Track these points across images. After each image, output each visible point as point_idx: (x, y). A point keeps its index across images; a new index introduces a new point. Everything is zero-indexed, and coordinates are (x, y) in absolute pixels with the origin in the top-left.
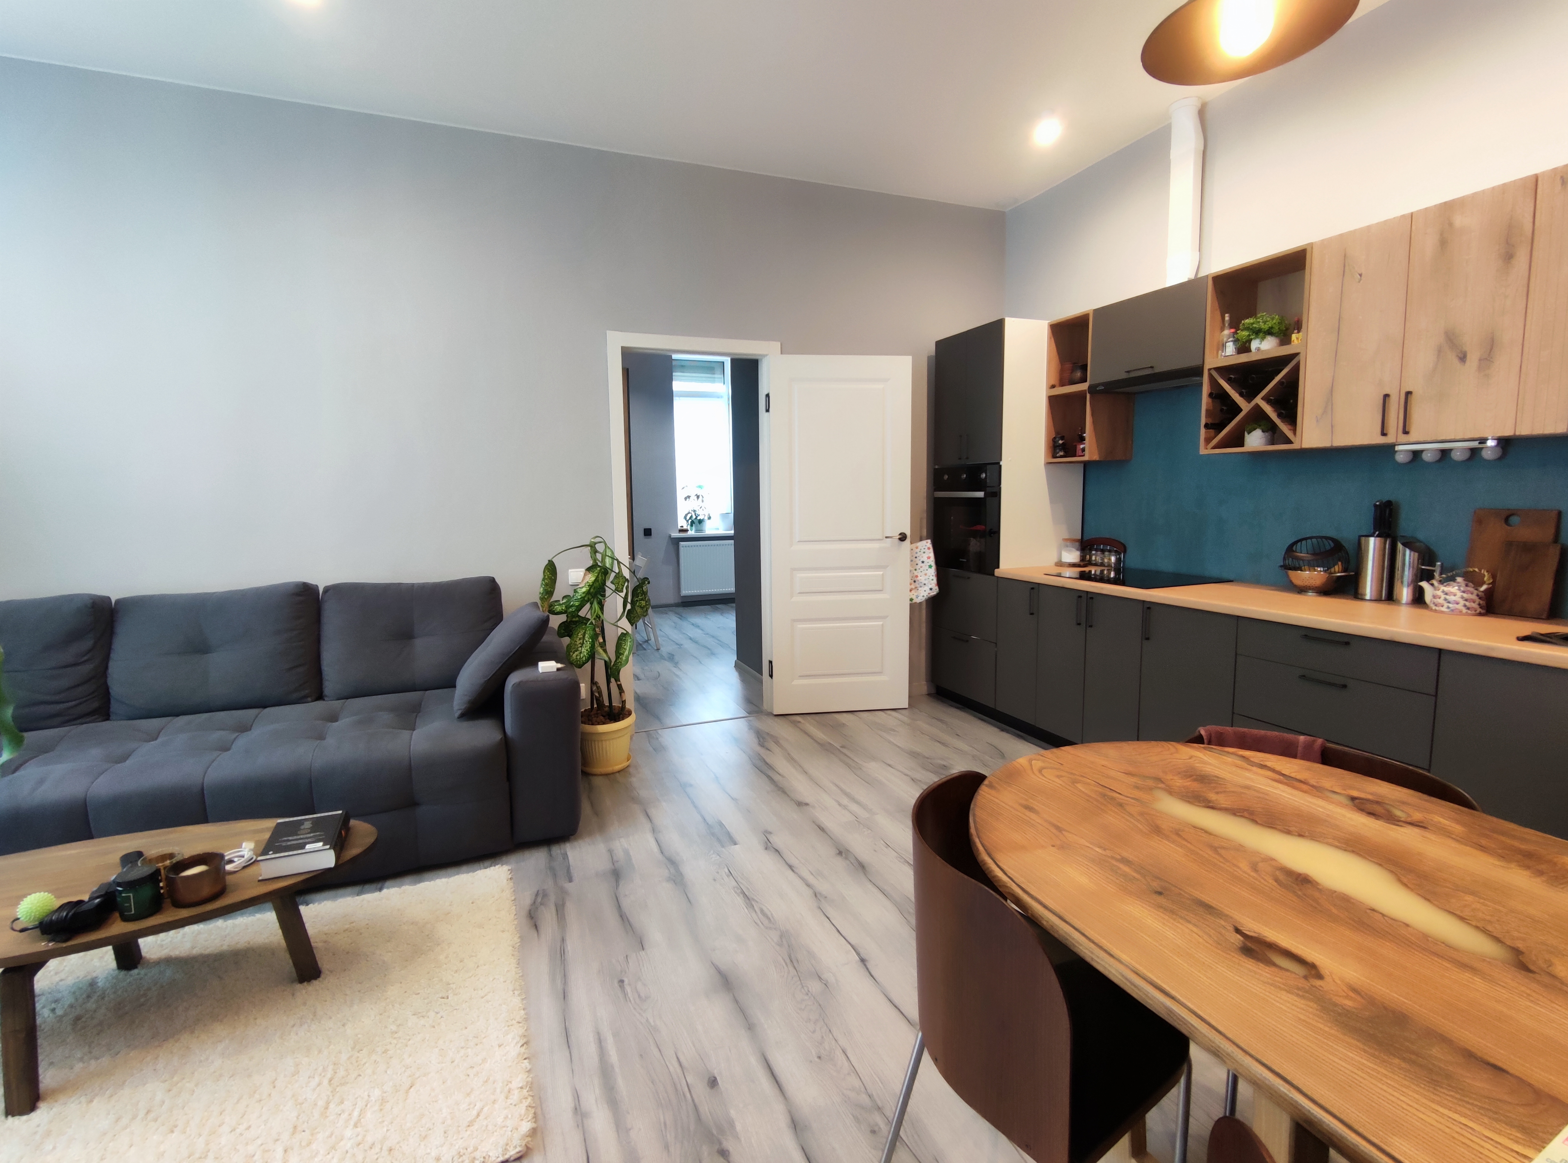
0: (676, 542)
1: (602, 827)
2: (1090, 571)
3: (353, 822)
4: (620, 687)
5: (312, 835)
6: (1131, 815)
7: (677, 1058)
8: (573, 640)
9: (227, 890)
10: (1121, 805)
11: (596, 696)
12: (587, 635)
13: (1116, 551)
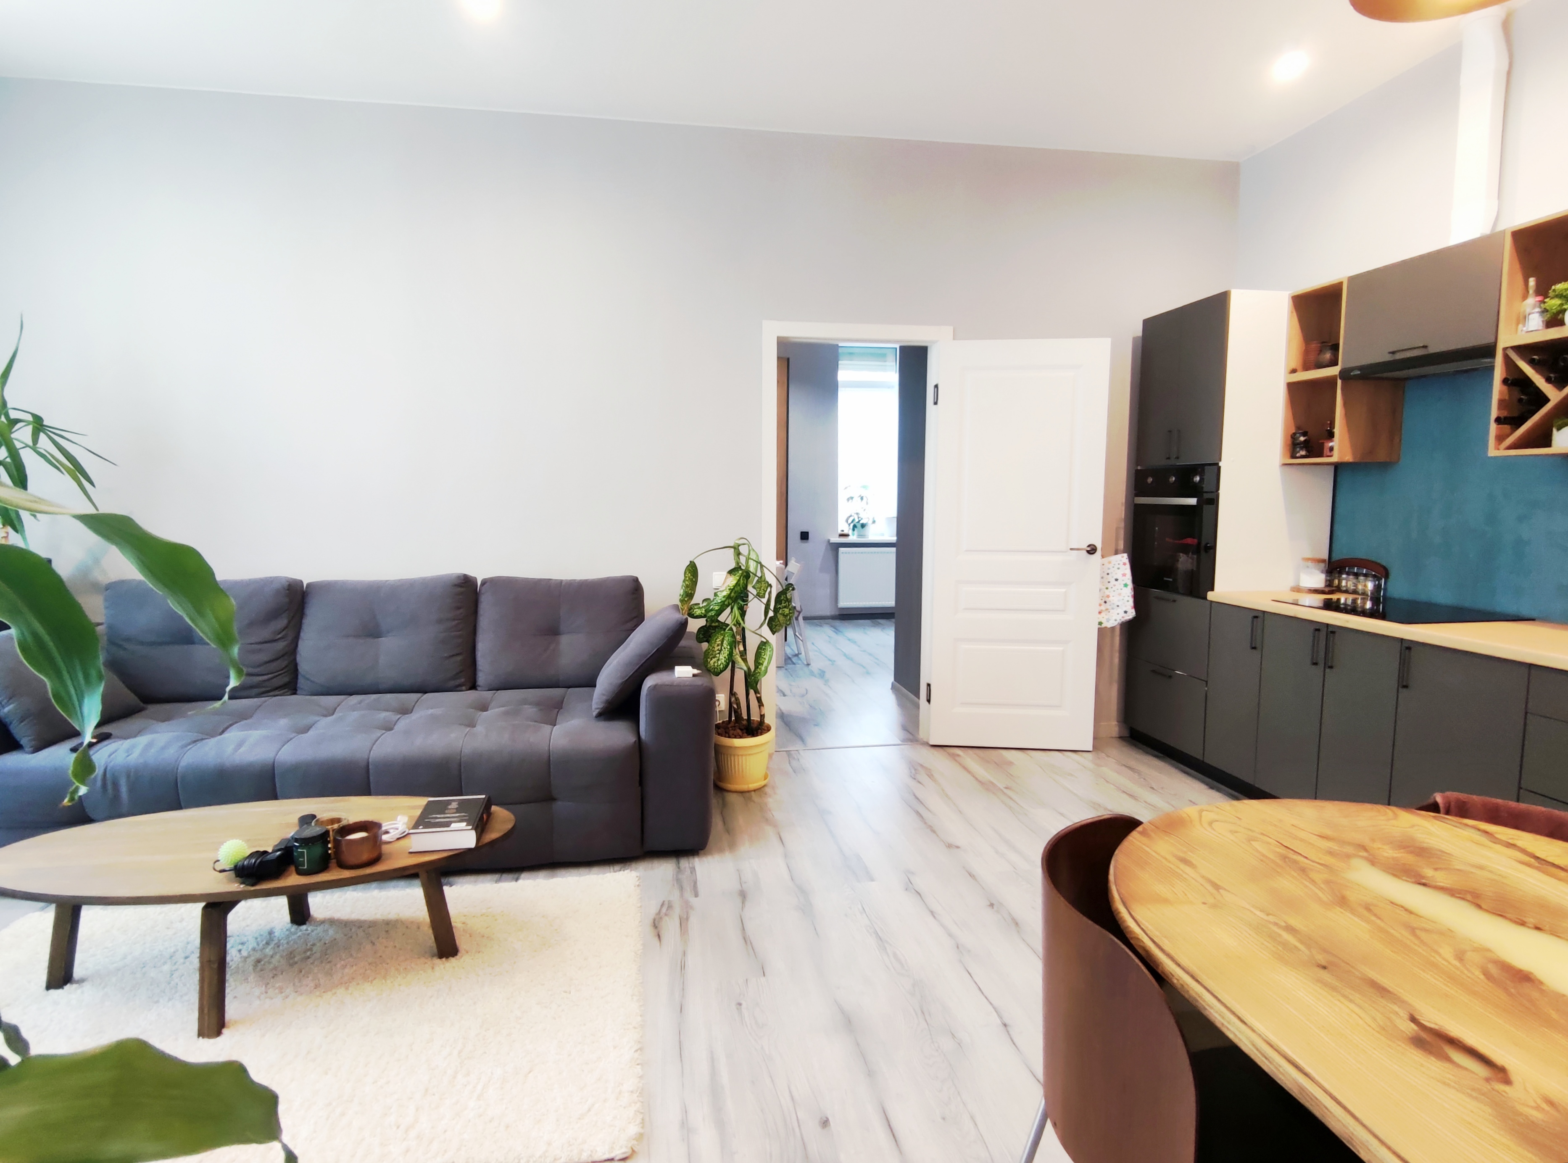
0: (835, 548)
1: (732, 846)
2: (1339, 600)
3: (494, 808)
4: (759, 700)
5: (458, 815)
6: (1313, 882)
7: (790, 1092)
8: (711, 646)
9: (382, 859)
10: (1303, 870)
11: (734, 708)
12: (725, 642)
13: (1374, 576)
